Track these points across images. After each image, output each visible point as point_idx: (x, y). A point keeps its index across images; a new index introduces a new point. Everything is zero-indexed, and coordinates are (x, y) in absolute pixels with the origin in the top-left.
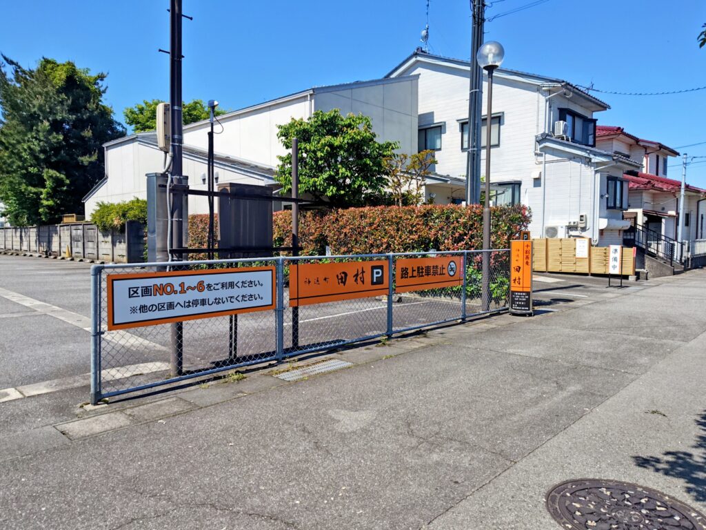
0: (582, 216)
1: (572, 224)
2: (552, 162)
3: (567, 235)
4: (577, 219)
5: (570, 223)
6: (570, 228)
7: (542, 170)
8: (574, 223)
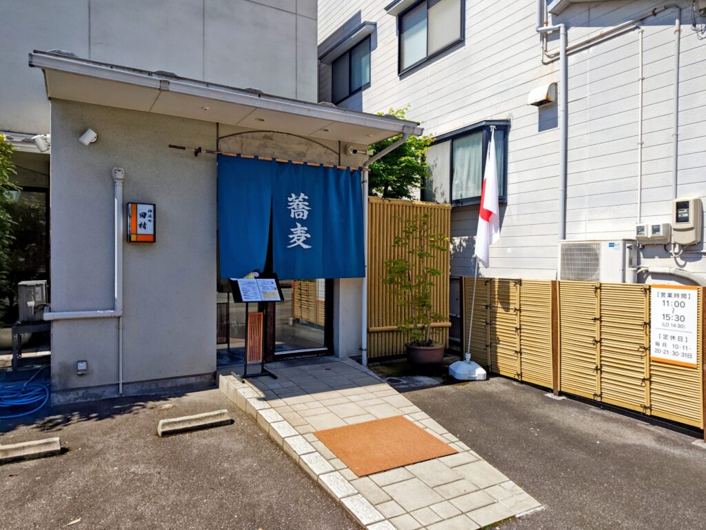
0: (682, 206)
1: (648, 233)
2: (588, 44)
3: (630, 272)
4: (666, 217)
5: (640, 229)
6: (641, 247)
7: (559, 78)
8: (656, 229)
